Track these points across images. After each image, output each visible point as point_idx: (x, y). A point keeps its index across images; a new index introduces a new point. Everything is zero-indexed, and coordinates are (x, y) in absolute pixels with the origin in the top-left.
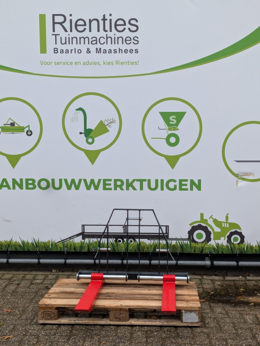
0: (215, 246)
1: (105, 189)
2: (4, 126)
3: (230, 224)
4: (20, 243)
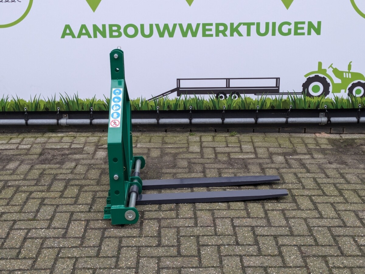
0: (333, 100)
3: (353, 74)
4: (105, 102)
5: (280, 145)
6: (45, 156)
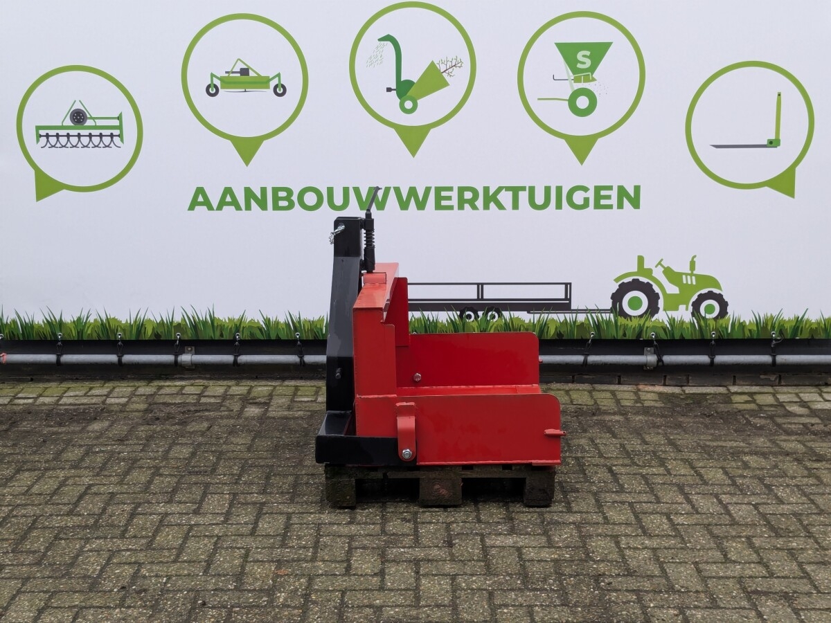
0: (666, 323)
1: (438, 207)
2: (227, 75)
3: (698, 277)
4: (262, 323)
5: (572, 402)
6: (155, 413)
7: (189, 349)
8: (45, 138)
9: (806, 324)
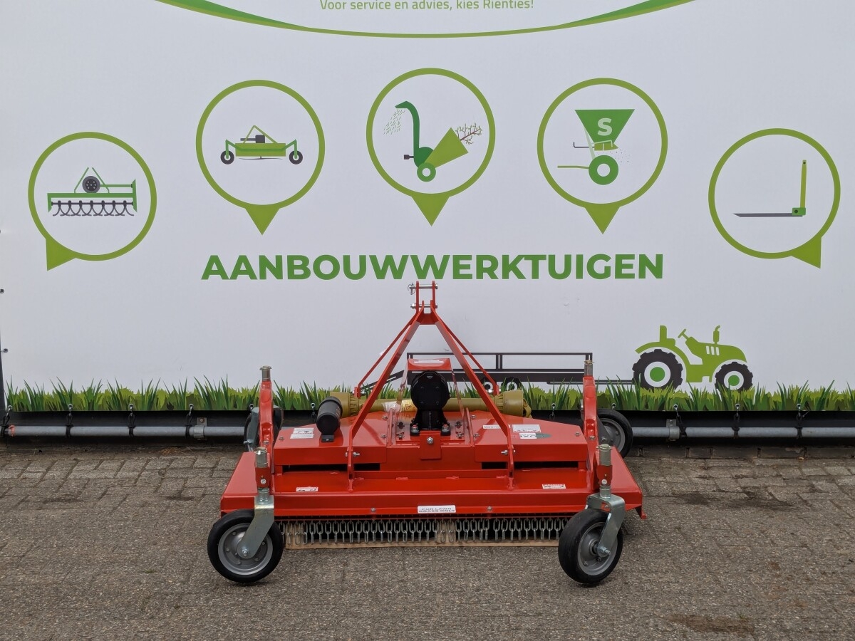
0: (689, 394)
1: (457, 275)
2: (242, 142)
4: (277, 395)
7: (201, 420)
8: (57, 206)
9: (832, 395)
